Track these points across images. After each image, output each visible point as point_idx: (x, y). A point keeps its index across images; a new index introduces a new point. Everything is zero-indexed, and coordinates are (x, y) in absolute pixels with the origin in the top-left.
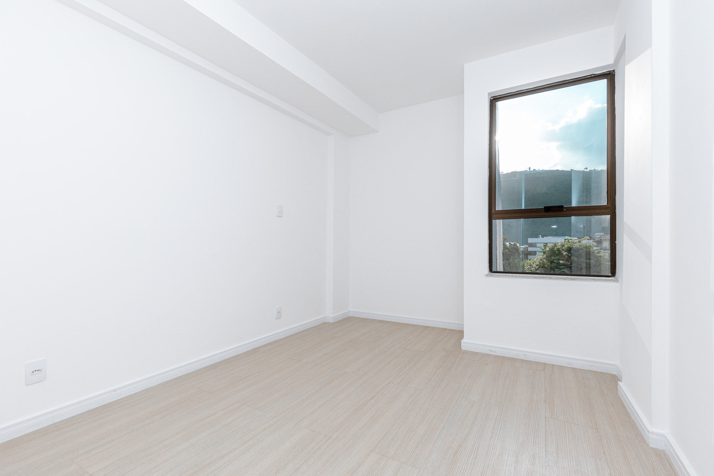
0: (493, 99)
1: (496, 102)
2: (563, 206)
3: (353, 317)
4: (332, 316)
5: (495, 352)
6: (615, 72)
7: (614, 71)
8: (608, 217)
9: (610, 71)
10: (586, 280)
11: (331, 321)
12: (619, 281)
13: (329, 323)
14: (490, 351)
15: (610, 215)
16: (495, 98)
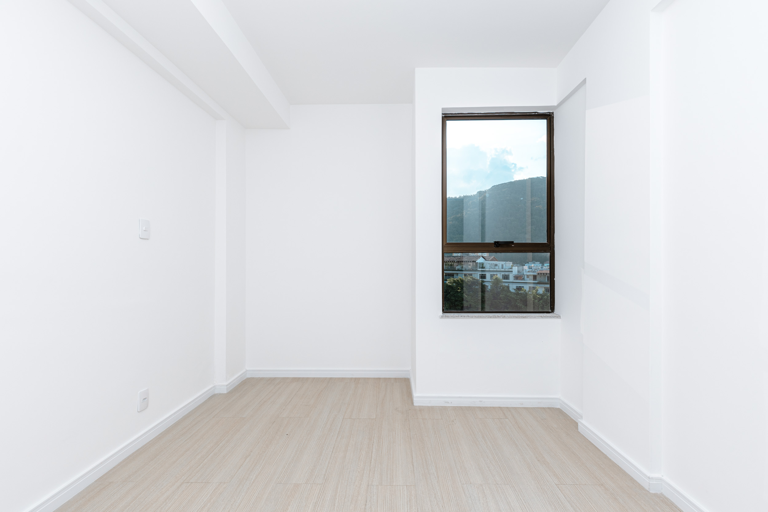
0: (444, 117)
1: (447, 120)
2: (513, 242)
3: (253, 378)
4: (226, 383)
5: (451, 403)
6: (553, 115)
7: (553, 113)
8: (549, 254)
9: (550, 112)
10: (535, 317)
11: (225, 392)
12: (561, 318)
13: (220, 394)
14: (446, 402)
15: (550, 253)
16: (446, 115)
